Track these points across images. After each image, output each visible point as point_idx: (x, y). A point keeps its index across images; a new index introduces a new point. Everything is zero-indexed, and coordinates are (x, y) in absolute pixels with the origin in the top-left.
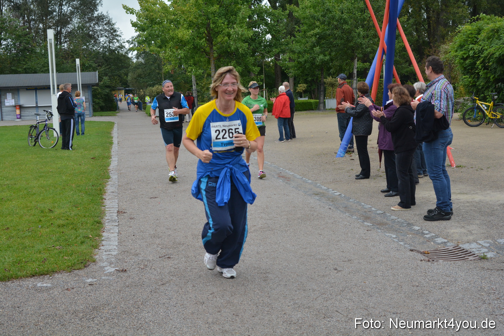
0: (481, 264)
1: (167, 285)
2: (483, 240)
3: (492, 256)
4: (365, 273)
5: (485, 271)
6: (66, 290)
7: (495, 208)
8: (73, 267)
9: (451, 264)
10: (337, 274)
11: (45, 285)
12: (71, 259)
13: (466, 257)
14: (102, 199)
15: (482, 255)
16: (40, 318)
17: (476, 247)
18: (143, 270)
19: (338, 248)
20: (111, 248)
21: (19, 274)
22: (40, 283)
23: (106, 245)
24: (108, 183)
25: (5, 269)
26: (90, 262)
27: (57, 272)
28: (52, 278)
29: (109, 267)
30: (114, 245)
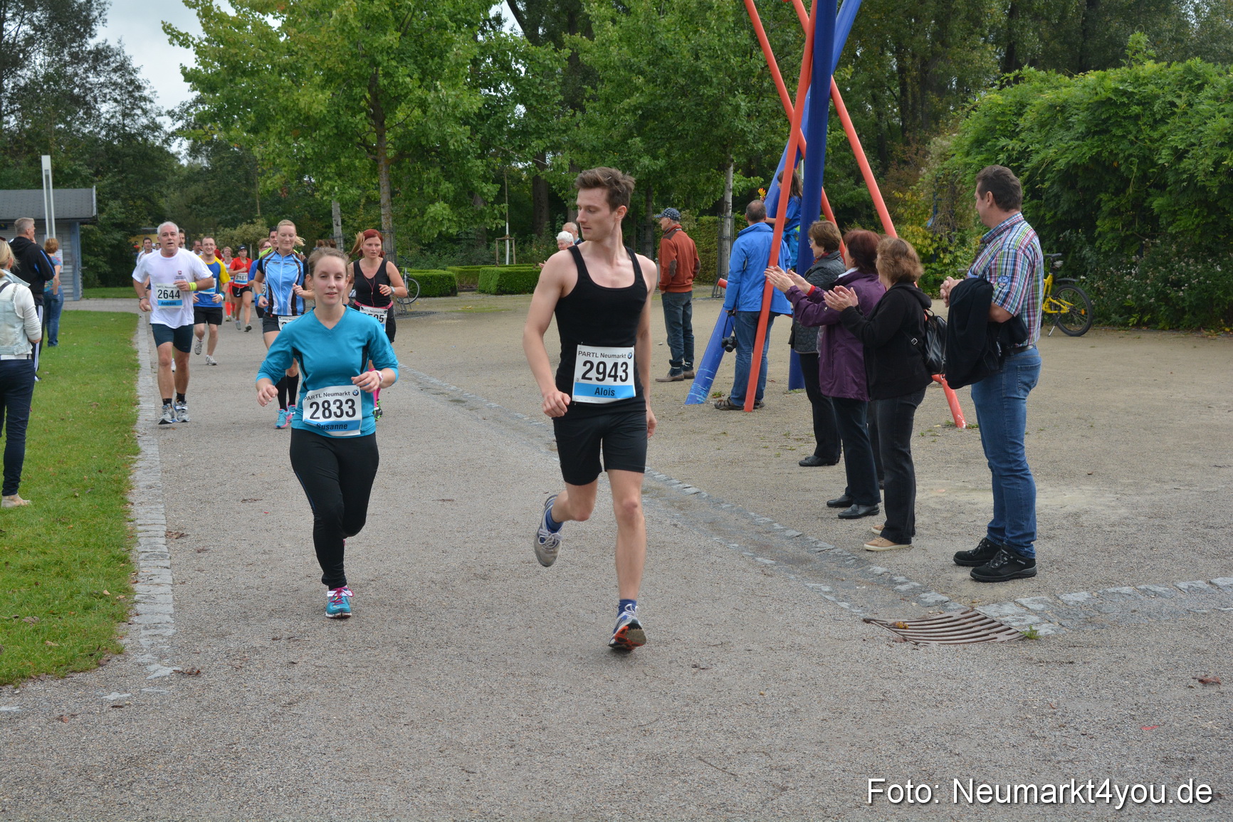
0: (1025, 650)
1: (301, 704)
2: (1029, 596)
3: (1050, 632)
4: (763, 673)
5: (1034, 666)
6: (58, 719)
7: (1057, 523)
8: (69, 664)
9: (957, 650)
10: (698, 676)
11: (4, 709)
12: (65, 646)
13: (991, 636)
14: (125, 502)
15: (1028, 629)
17: (1012, 612)
18: (239, 672)
19: (697, 616)
20: (157, 619)
23: (145, 614)
24: (136, 465)
26: (111, 654)
27: (32, 678)
28: (21, 692)
29: (159, 666)
30: (164, 614)
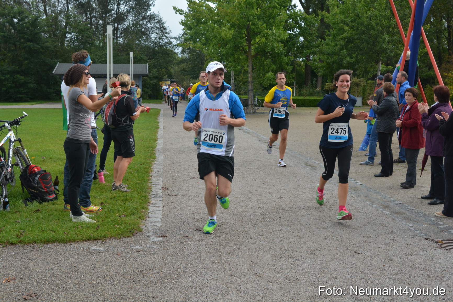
6: (116, 254)
8: (122, 234)
10: (358, 256)
11: (98, 249)
12: (121, 227)
14: (149, 176)
16: (93, 277)
20: (156, 220)
21: (77, 238)
22: (94, 247)
23: (152, 217)
24: (154, 163)
25: (64, 232)
26: (137, 231)
27: (108, 238)
28: (104, 243)
29: (154, 237)
30: (158, 218)
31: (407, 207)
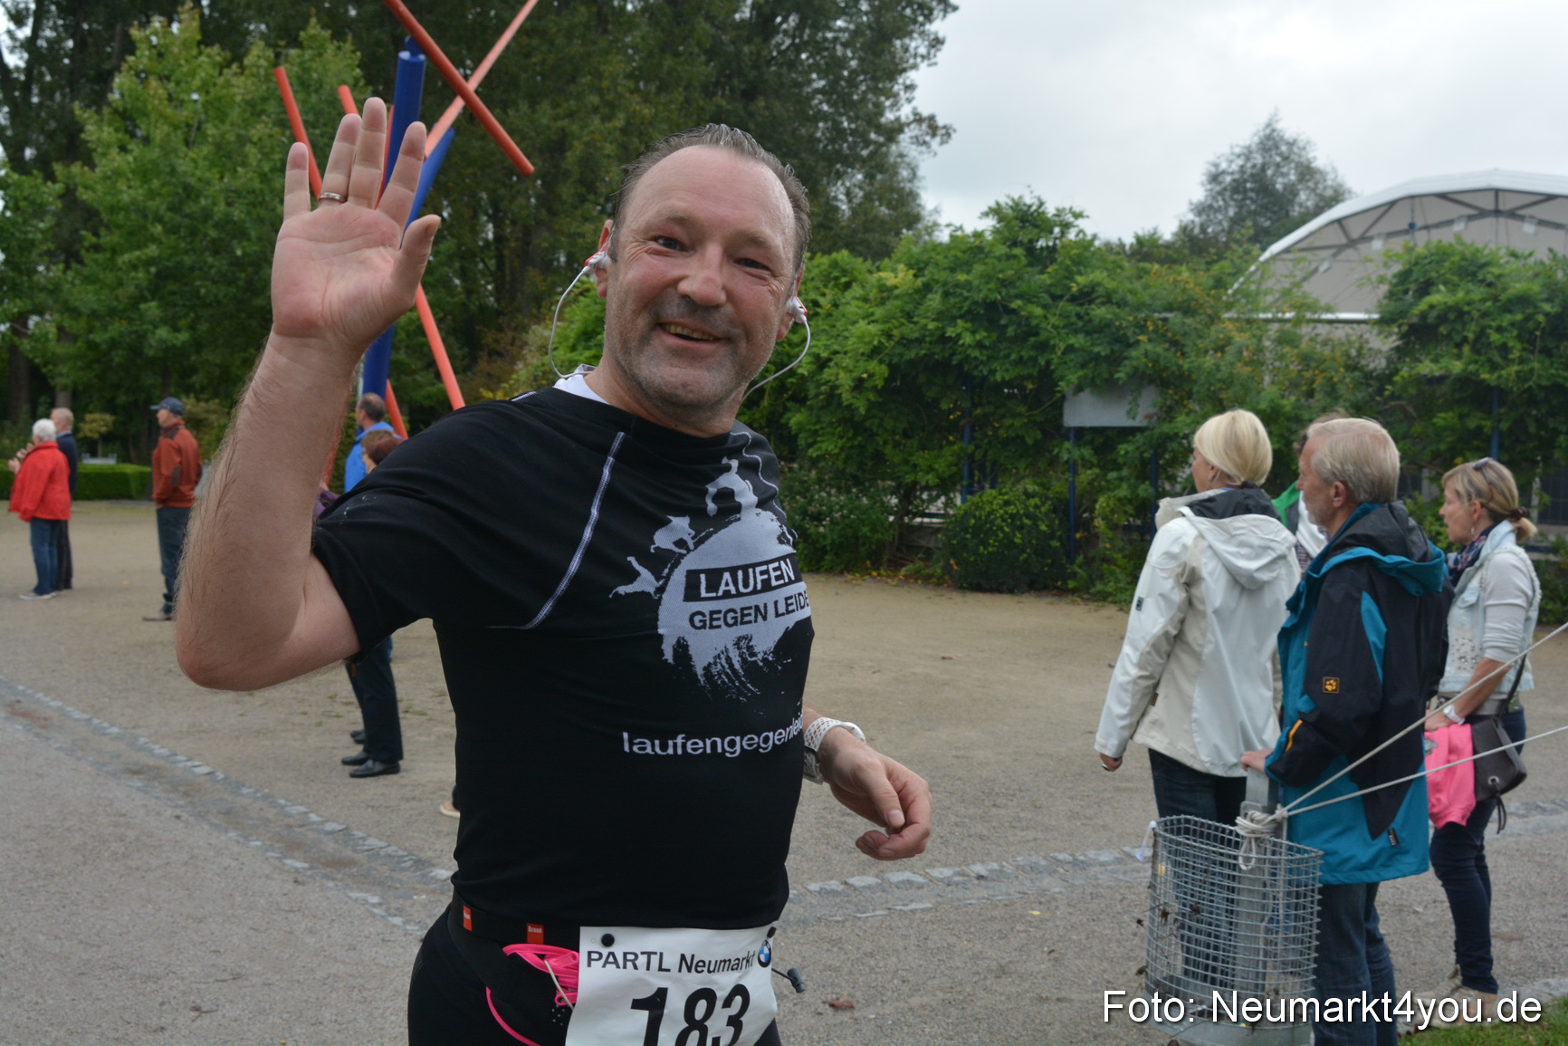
4: (285, 1016)
10: (198, 1023)
19: (201, 940)
31: (364, 839)
